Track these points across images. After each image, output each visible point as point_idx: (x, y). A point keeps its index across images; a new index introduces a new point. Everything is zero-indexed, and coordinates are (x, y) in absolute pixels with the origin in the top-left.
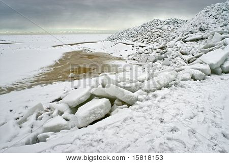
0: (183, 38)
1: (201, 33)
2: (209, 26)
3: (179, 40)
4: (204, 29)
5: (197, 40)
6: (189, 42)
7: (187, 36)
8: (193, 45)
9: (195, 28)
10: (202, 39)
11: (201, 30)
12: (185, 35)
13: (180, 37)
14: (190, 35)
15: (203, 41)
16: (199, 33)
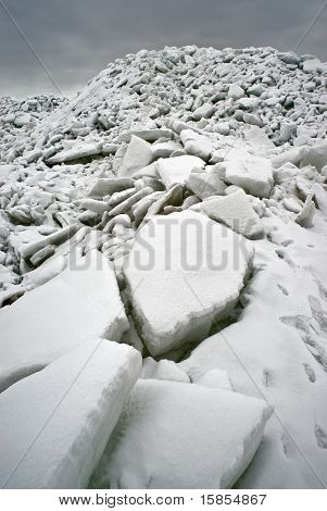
0: (46, 151)
1: (97, 137)
2: (121, 113)
3: (34, 160)
4: (106, 124)
5: (85, 159)
6: (64, 167)
7: (58, 146)
8: (74, 177)
9: (83, 121)
10: (101, 155)
11: (99, 126)
12: (53, 143)
13: (37, 150)
14: (66, 142)
15: (104, 162)
16: (94, 135)
